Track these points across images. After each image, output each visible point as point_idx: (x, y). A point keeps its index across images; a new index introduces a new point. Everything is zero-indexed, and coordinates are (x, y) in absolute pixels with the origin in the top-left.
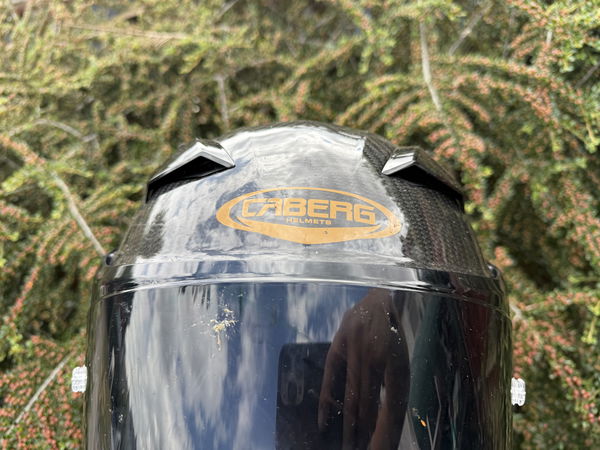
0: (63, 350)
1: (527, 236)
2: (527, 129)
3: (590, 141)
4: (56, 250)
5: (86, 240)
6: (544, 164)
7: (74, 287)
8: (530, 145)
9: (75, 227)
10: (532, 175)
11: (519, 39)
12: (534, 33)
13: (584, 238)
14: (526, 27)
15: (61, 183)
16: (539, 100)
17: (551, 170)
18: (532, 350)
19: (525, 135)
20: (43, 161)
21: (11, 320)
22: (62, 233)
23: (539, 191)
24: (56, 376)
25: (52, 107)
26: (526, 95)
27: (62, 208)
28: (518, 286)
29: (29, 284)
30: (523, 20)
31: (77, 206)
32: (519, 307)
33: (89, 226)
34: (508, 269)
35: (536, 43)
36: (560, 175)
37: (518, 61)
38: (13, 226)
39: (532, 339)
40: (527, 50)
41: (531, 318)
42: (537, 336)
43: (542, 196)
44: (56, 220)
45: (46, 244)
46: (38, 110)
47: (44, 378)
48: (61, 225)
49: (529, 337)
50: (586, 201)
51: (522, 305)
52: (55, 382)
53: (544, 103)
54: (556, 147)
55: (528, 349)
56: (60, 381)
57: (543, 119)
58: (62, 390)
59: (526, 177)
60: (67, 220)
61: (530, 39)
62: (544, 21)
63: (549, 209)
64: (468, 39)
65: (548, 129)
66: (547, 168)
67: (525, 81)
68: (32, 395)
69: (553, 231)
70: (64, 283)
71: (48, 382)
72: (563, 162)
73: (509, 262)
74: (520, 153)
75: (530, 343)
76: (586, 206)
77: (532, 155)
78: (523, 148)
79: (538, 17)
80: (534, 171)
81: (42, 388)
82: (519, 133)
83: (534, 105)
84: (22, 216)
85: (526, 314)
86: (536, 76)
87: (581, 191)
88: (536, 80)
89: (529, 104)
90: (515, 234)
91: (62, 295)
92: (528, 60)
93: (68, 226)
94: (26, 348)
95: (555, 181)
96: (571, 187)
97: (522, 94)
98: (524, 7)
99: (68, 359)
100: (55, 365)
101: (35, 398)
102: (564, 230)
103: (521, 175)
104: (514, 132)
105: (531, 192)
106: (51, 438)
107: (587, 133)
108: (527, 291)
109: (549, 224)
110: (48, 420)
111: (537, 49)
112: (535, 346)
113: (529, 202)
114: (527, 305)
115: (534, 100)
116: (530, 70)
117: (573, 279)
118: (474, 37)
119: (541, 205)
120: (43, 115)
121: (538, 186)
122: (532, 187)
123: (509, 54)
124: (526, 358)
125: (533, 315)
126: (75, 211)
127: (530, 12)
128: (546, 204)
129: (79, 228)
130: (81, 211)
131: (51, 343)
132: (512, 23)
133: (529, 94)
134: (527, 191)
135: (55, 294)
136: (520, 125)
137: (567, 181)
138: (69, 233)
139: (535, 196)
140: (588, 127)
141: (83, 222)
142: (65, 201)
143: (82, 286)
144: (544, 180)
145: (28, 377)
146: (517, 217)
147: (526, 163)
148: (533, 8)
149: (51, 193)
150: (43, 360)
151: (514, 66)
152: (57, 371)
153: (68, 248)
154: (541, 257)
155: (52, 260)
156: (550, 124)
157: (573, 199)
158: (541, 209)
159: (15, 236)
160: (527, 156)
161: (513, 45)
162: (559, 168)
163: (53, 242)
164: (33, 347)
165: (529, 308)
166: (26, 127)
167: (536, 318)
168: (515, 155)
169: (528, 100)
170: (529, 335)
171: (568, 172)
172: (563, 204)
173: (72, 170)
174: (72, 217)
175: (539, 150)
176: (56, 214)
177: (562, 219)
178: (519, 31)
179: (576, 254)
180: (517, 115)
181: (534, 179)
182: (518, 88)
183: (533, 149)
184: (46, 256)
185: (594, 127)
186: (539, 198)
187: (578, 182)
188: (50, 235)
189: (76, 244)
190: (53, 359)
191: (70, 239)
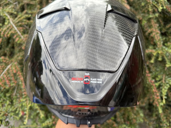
0: (11, 61)
3: (160, 8)
4: (7, 33)
5: (15, 31)
6: (147, 15)
9: (12, 27)
10: (143, 18)
13: (154, 36)
22: (8, 28)
27: (8, 22)
31: (12, 21)
33: (16, 26)
36: (150, 18)
43: (145, 24)
44: (6, 25)
45: (3, 31)
48: (8, 26)
50: (157, 26)
52: (9, 69)
54: (150, 10)
59: (141, 18)
60: (9, 25)
63: (146, 28)
65: (148, 4)
66: (147, 16)
68: (3, 72)
69: (147, 34)
74: (140, 12)
76: (156, 27)
81: (5, 70)
82: (141, 6)
87: (156, 23)
93: (10, 26)
95: (149, 20)
96: (153, 22)
99: (12, 63)
101: (4, 73)
102: (149, 34)
106: (9, 82)
107: (159, 6)
109: (146, 32)
119: (144, 26)
126: (11, 22)
128: (146, 26)
129: (13, 27)
130: (13, 23)
131: (7, 59)
137: (152, 20)
138: (10, 28)
140: (160, 4)
141: (14, 26)
142: (8, 19)
147: (142, 15)
149: (4, 17)
155: (6, 36)
156: (150, 3)
157: (153, 26)
162: (151, 16)
168: (139, 12)
171: (153, 18)
172: (150, 27)
173: (10, 11)
175: (146, 11)
176: (6, 23)
177: (150, 31)
179: (152, 41)
184: (4, 35)
185: (161, 4)
187: (155, 21)
188: (5, 29)
189: (12, 31)
190: (8, 63)
191: (10, 30)
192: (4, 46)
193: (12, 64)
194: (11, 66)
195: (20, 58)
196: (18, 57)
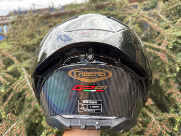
0: (17, 118)
1: (159, 96)
2: (159, 64)
3: (177, 68)
4: (19, 88)
5: (28, 86)
6: (164, 74)
7: (23, 100)
8: (160, 68)
9: (25, 82)
11: (157, 38)
12: (161, 37)
13: (175, 97)
14: (160, 35)
15: (24, 69)
16: (162, 56)
17: (166, 76)
18: (158, 131)
19: (158, 66)
20: (20, 63)
21: (3, 108)
22: (21, 83)
23: (162, 82)
24: (14, 126)
25: (25, 48)
26: (158, 54)
27: (23, 76)
28: (155, 111)
29: (10, 97)
30: (159, 33)
31: (27, 76)
32: (154, 117)
33: (30, 82)
34: (152, 105)
35: (162, 40)
36: (169, 78)
37: (157, 44)
38: (9, 81)
39: (158, 128)
40: (160, 41)
41: (158, 121)
42: (159, 127)
43: (163, 84)
44: (20, 80)
45: (16, 86)
46: (21, 49)
47: (10, 126)
48: (21, 81)
49: (157, 126)
50: (176, 86)
51: (155, 117)
52: (13, 128)
53: (164, 57)
54: (167, 70)
55: (156, 131)
56: (15, 128)
57: (163, 61)
58: (15, 131)
59: (158, 78)
61: (161, 39)
62: (164, 34)
63: (165, 88)
65: (165, 64)
66: (164, 76)
67: (159, 50)
68: (6, 131)
69: (166, 94)
70: (21, 99)
71: (11, 127)
72: (169, 74)
73: (152, 103)
74: (157, 71)
75: (157, 129)
76: (176, 88)
77: (161, 71)
78: (158, 69)
79: (163, 33)
80: (161, 76)
81: (9, 130)
84: (11, 78)
85: (156, 120)
87: (175, 83)
88: (161, 50)
89: (159, 57)
90: (155, 95)
91: (20, 102)
92: (160, 44)
93: (23, 81)
94: (6, 116)
95: (167, 80)
96: (172, 82)
98: (159, 30)
99: (18, 121)
100: (14, 123)
101: (7, 132)
102: (169, 95)
103: (157, 77)
104: (155, 65)
105: (160, 83)
108: (158, 113)
109: (165, 92)
113: (159, 85)
115: (161, 56)
116: (160, 47)
117: (172, 110)
119: (162, 86)
120: (22, 50)
121: (162, 81)
122: (160, 81)
123: (154, 42)
124: (156, 133)
125: (158, 120)
128: (164, 86)
129: (26, 82)
130: (28, 78)
131: (14, 116)
132: (156, 34)
133: (159, 54)
134: (158, 82)
135: (18, 102)
136: (157, 63)
137: (171, 80)
138: (23, 83)
139: (161, 84)
140: (176, 65)
141: (28, 81)
142: (24, 74)
143: (25, 100)
144: (164, 79)
145: (5, 126)
146: (156, 90)
147: (159, 74)
148: (161, 30)
149: (20, 72)
150: (11, 121)
151: (155, 46)
152: (14, 124)
153: (22, 88)
154: (163, 102)
155: (17, 91)
156: (166, 63)
157: (172, 86)
158: (162, 88)
159: (8, 83)
160: (159, 72)
161: (155, 40)
162: (168, 76)
163: (18, 86)
164: (9, 116)
165: (157, 118)
166: (17, 53)
167: (160, 121)
169: (159, 55)
171: (171, 77)
172: (169, 87)
173: (28, 66)
174: (25, 79)
175: (163, 70)
176: (21, 78)
177: (169, 91)
178: (157, 36)
179: (173, 102)
180: (156, 60)
181: (161, 79)
182: (156, 52)
183: (161, 70)
184: (16, 90)
185: (178, 65)
186: (162, 84)
187: (174, 80)
188: (18, 84)
189: (25, 87)
190: (14, 121)
191: (23, 85)
192: (15, 99)
193: (18, 123)
194: (16, 125)
195: (27, 116)
196: (26, 114)
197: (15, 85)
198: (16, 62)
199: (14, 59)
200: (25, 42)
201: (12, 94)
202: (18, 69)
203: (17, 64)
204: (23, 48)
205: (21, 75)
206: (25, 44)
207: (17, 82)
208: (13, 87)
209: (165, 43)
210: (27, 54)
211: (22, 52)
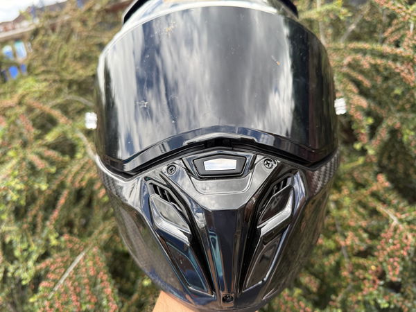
1: (401, 168)
2: (398, 91)
7: (89, 204)
8: (400, 103)
11: (390, 30)
12: (400, 25)
14: (395, 22)
15: (81, 135)
16: (406, 71)
18: (406, 246)
19: (397, 96)
20: (71, 122)
21: (51, 224)
23: (408, 134)
24: (80, 261)
25: (75, 87)
26: (397, 68)
28: (395, 202)
29: (62, 201)
30: (392, 17)
32: (396, 216)
34: (387, 190)
35: (402, 32)
37: (390, 45)
38: (52, 163)
39: (407, 238)
40: (396, 37)
41: (405, 224)
42: (410, 236)
46: (66, 90)
47: (72, 262)
49: (404, 236)
51: (398, 214)
53: (410, 73)
55: (403, 245)
57: (409, 84)
58: (84, 270)
61: (398, 30)
62: (408, 16)
64: (353, 31)
67: (395, 58)
70: (83, 202)
71: (74, 265)
73: (387, 184)
75: (405, 241)
77: (402, 109)
78: (395, 105)
79: (403, 14)
80: (404, 121)
83: (402, 74)
84: (58, 157)
85: (401, 221)
86: (403, 54)
88: (403, 57)
89: (399, 74)
90: (391, 166)
91: (82, 210)
92: (397, 44)
94: (61, 242)
97: (393, 67)
98: (393, 7)
100: (79, 253)
103: (394, 124)
104: (388, 95)
105: (402, 135)
108: (401, 205)
110: (75, 289)
111: (403, 36)
112: (409, 243)
113: (401, 142)
114: (402, 214)
115: (402, 71)
116: (398, 51)
118: (358, 31)
120: (69, 93)
121: (408, 131)
122: (403, 132)
123: (383, 41)
124: (402, 252)
125: (406, 221)
127: (397, 11)
132: (385, 19)
133: (399, 67)
134: (399, 135)
135: (77, 210)
136: (393, 90)
139: (405, 138)
143: (95, 203)
144: (412, 126)
145: (62, 262)
146: (392, 154)
148: (399, 8)
151: (387, 48)
152: (80, 258)
153: (87, 177)
154: (411, 182)
158: (410, 147)
159: (53, 170)
160: (399, 111)
161: (386, 34)
163: (77, 173)
164: (65, 241)
165: (403, 216)
166: (59, 101)
167: (409, 223)
169: (398, 71)
170: (404, 235)
174: (89, 157)
178: (390, 25)
180: (390, 83)
181: (404, 126)
182: (390, 63)
183: (403, 105)
186: (408, 139)
197: (70, 171)
198: (62, 120)
199: (56, 113)
200: (74, 72)
201: (65, 193)
202: (70, 136)
203: (66, 124)
204: (70, 86)
205: (80, 150)
206: (74, 77)
207: (71, 166)
208: (66, 177)
209: (411, 40)
210: (82, 99)
211: (70, 97)
